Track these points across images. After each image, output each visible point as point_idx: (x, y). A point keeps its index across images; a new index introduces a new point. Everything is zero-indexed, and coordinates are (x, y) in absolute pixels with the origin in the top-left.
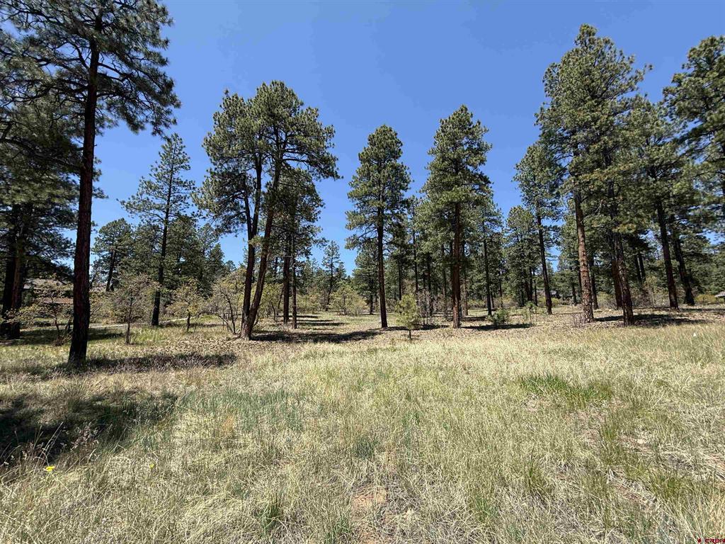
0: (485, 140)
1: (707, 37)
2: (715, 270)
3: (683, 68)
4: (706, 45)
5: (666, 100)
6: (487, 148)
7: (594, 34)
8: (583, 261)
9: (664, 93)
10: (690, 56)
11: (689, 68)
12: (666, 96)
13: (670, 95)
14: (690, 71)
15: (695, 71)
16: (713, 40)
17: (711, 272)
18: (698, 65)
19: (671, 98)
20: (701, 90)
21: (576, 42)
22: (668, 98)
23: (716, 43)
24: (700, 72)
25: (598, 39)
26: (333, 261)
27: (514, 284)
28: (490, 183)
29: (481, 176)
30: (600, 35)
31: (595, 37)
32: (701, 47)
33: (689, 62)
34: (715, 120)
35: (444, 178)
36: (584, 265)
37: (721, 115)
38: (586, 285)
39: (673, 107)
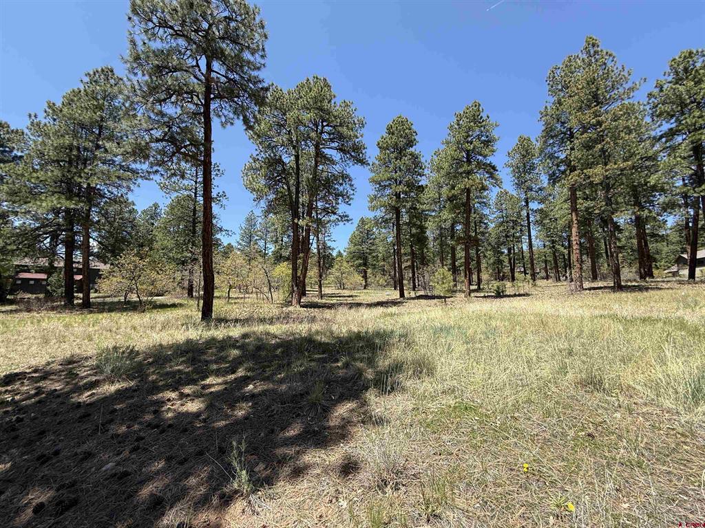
0: (495, 134)
1: (686, 50)
2: (665, 249)
3: (664, 75)
4: (685, 57)
5: (648, 103)
6: (494, 140)
7: (598, 46)
8: (576, 240)
9: (648, 97)
10: (672, 65)
11: (669, 75)
12: (649, 100)
13: (653, 99)
14: (670, 79)
15: (673, 78)
16: (691, 53)
17: (661, 251)
18: (677, 73)
19: (653, 102)
20: (680, 97)
21: (582, 51)
22: (650, 101)
23: (693, 55)
24: (678, 81)
25: (601, 51)
26: (326, 239)
27: (492, 261)
28: (497, 171)
29: (490, 165)
30: (603, 47)
31: (599, 49)
32: (680, 57)
33: (670, 71)
34: (690, 123)
35: (460, 167)
36: (577, 243)
37: (694, 120)
38: (577, 261)
39: (654, 110)
